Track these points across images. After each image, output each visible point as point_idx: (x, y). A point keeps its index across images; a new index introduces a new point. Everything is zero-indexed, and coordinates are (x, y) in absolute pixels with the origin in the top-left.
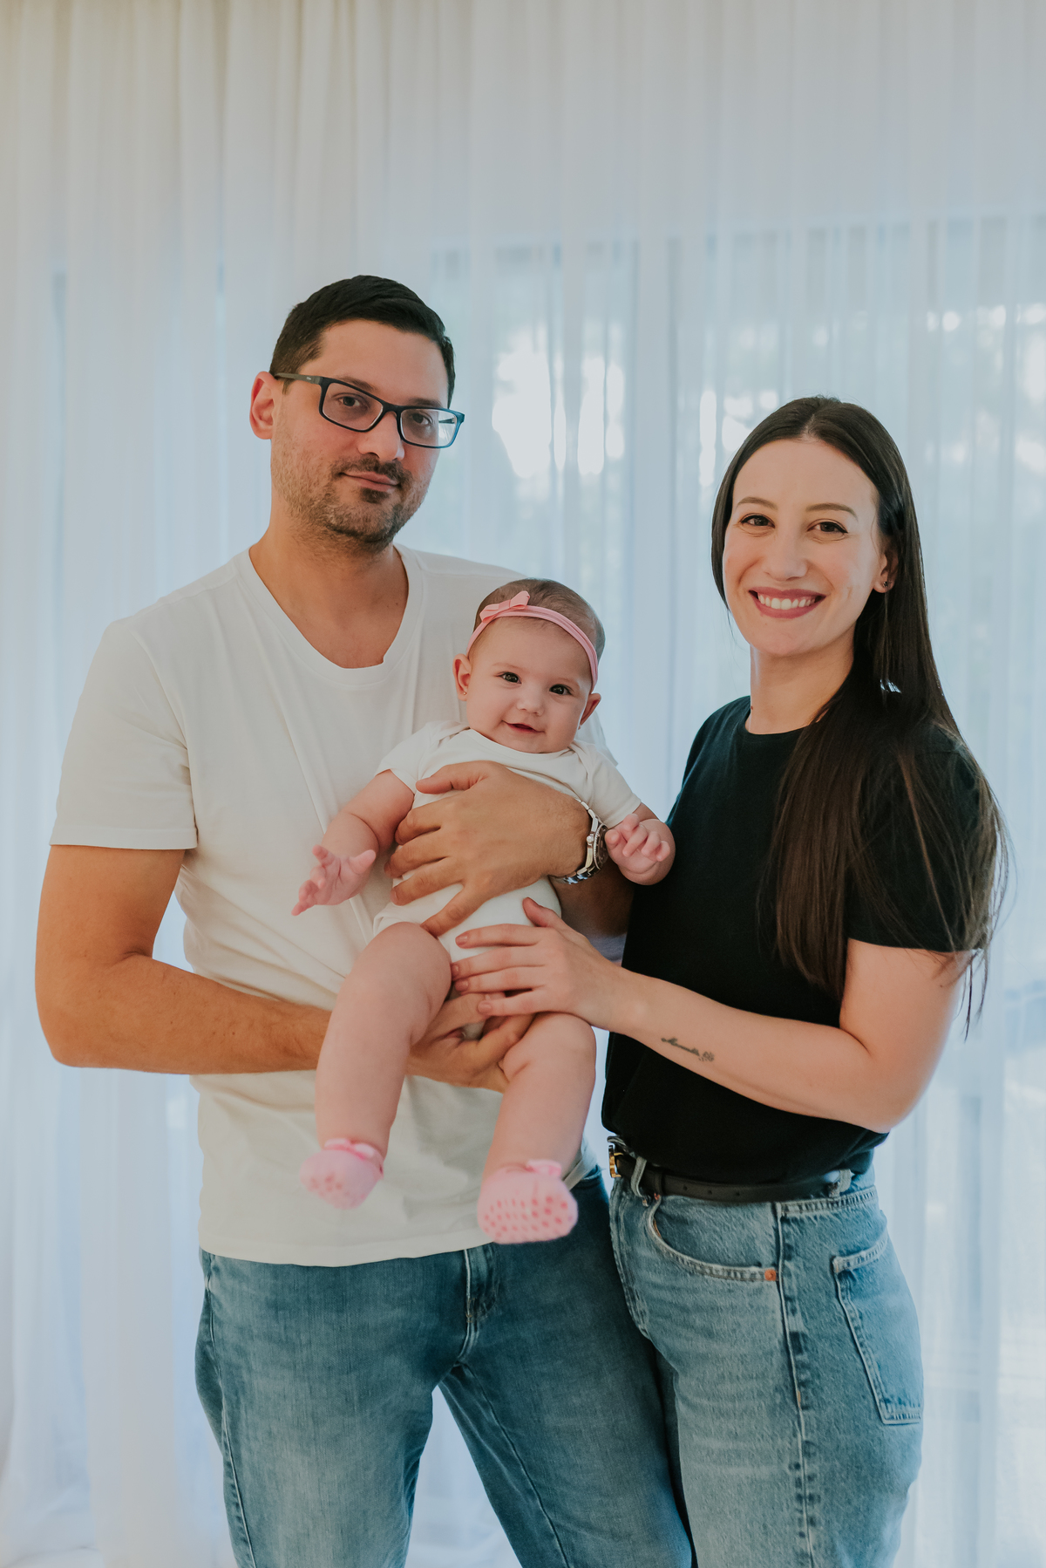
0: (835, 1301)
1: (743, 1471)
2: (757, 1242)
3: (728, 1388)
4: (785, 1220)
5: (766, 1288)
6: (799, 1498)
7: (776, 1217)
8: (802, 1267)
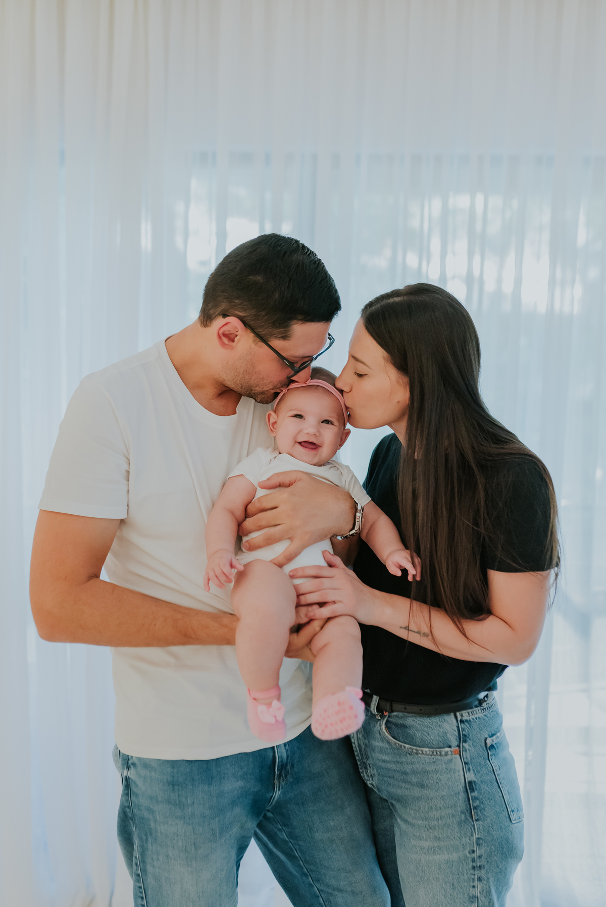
0: (488, 762)
1: (443, 857)
2: (448, 734)
3: (435, 814)
4: (462, 721)
5: (454, 759)
6: (474, 868)
7: (457, 721)
8: (472, 746)
